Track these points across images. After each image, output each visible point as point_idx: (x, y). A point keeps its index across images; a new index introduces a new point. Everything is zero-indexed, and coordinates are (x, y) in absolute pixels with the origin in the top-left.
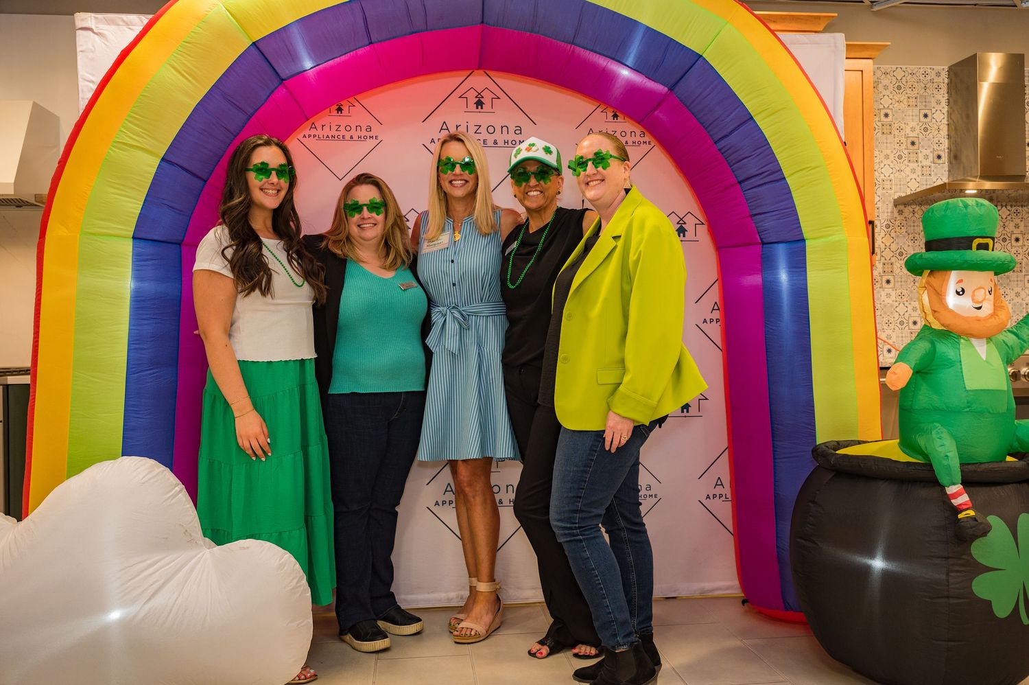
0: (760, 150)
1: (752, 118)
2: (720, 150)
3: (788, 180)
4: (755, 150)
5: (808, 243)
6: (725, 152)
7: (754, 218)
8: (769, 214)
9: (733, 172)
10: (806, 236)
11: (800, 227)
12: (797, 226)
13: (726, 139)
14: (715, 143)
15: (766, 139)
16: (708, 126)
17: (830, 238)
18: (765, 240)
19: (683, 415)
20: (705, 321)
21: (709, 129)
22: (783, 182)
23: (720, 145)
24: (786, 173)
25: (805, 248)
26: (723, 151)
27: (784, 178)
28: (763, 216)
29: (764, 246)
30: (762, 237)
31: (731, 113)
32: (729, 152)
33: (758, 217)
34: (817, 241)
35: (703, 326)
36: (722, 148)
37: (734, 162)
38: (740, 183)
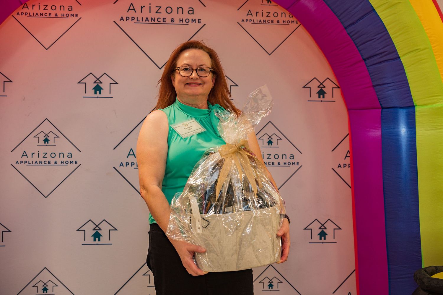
0: (380, 35)
1: (374, 10)
2: (349, 34)
3: (401, 58)
4: (376, 35)
5: (417, 109)
6: (353, 35)
7: (375, 88)
8: (387, 85)
9: (359, 51)
10: (415, 103)
11: (411, 96)
12: (408, 95)
13: (353, 26)
14: (346, 28)
15: (385, 27)
16: (341, 15)
17: (435, 105)
18: (384, 106)
19: (321, 241)
20: (339, 166)
21: (340, 17)
22: (398, 60)
23: (349, 30)
24: (400, 54)
25: (414, 112)
26: (351, 35)
27: (399, 58)
28: (382, 87)
29: (384, 110)
30: (382, 103)
31: (357, 6)
32: (356, 36)
33: (378, 87)
34: (424, 107)
35: (338, 170)
36: (351, 33)
37: (359, 44)
38: (364, 60)
